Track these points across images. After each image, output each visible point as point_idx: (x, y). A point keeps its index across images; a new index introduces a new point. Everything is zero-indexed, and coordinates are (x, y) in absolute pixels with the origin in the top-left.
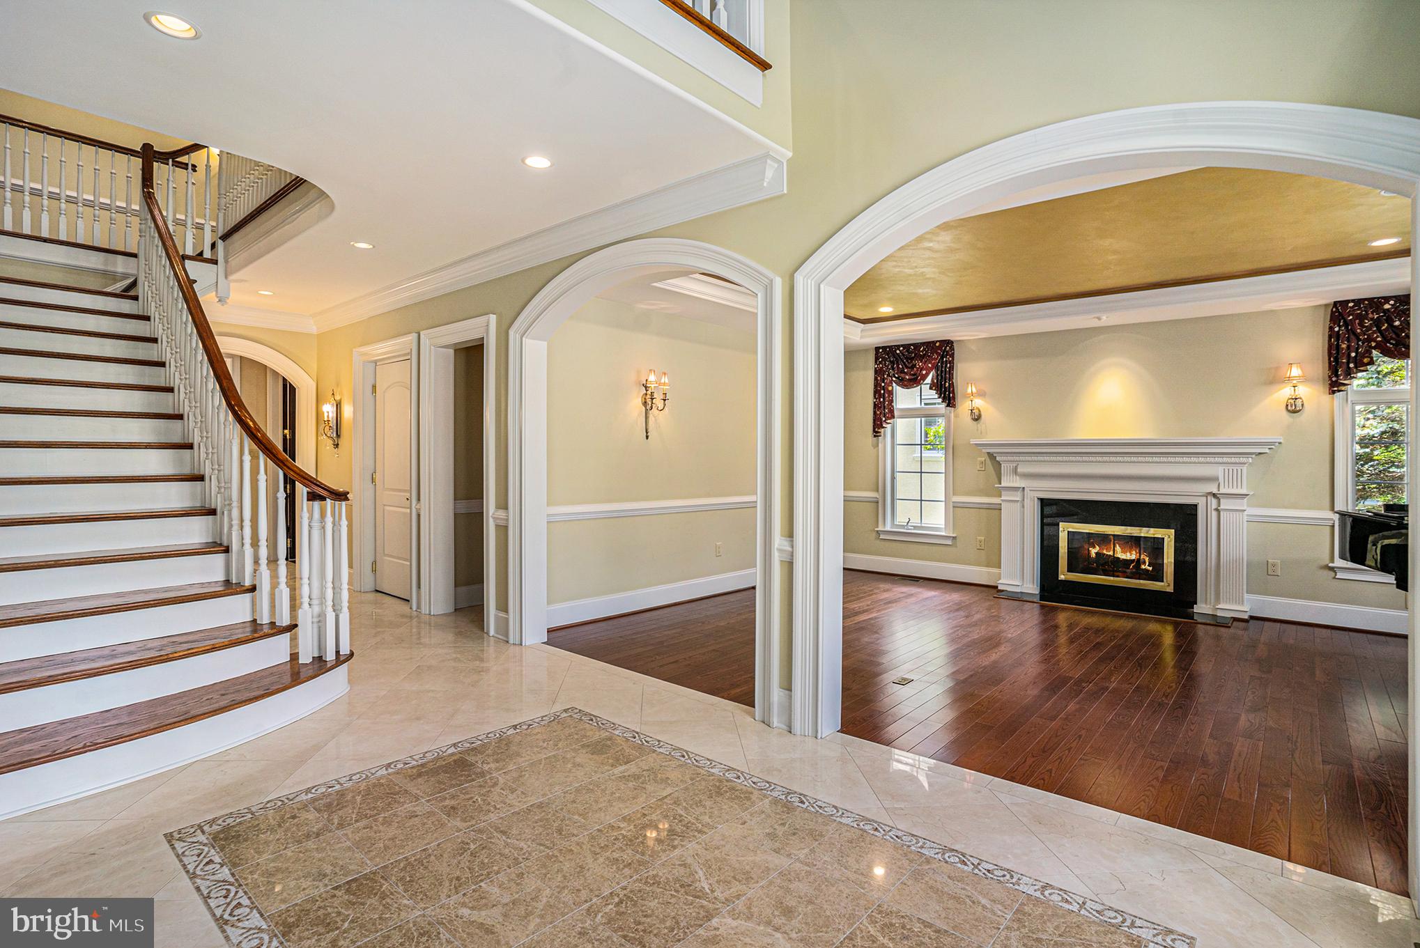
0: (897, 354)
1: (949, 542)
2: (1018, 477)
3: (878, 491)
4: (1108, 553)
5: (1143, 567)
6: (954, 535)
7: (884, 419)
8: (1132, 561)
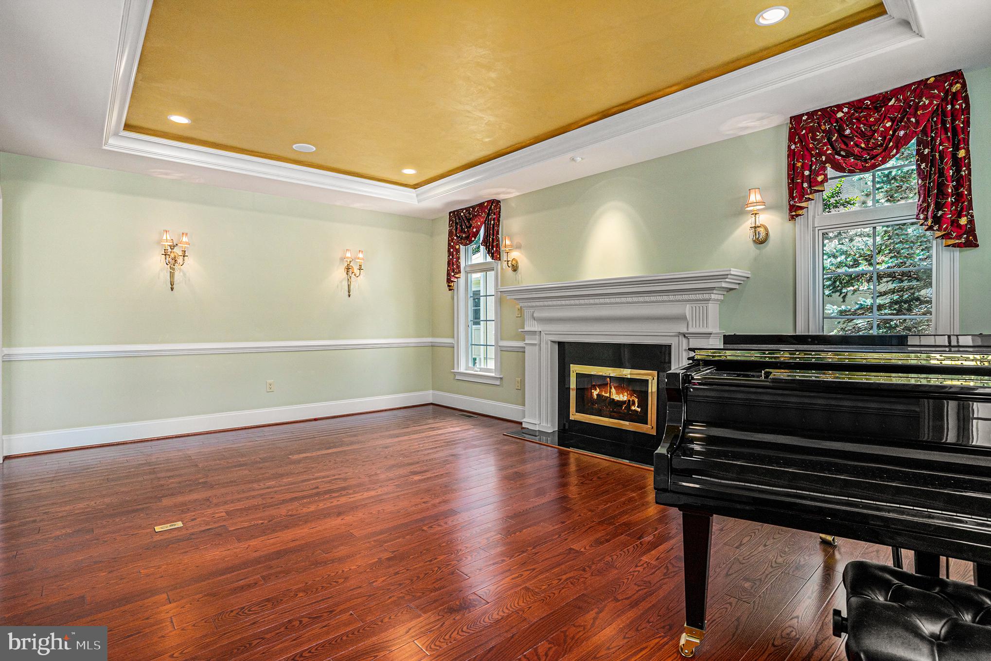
0: (461, 216)
1: (498, 383)
2: (535, 322)
3: (453, 337)
4: (606, 395)
5: (633, 408)
6: (501, 376)
7: (453, 274)
8: (624, 402)
